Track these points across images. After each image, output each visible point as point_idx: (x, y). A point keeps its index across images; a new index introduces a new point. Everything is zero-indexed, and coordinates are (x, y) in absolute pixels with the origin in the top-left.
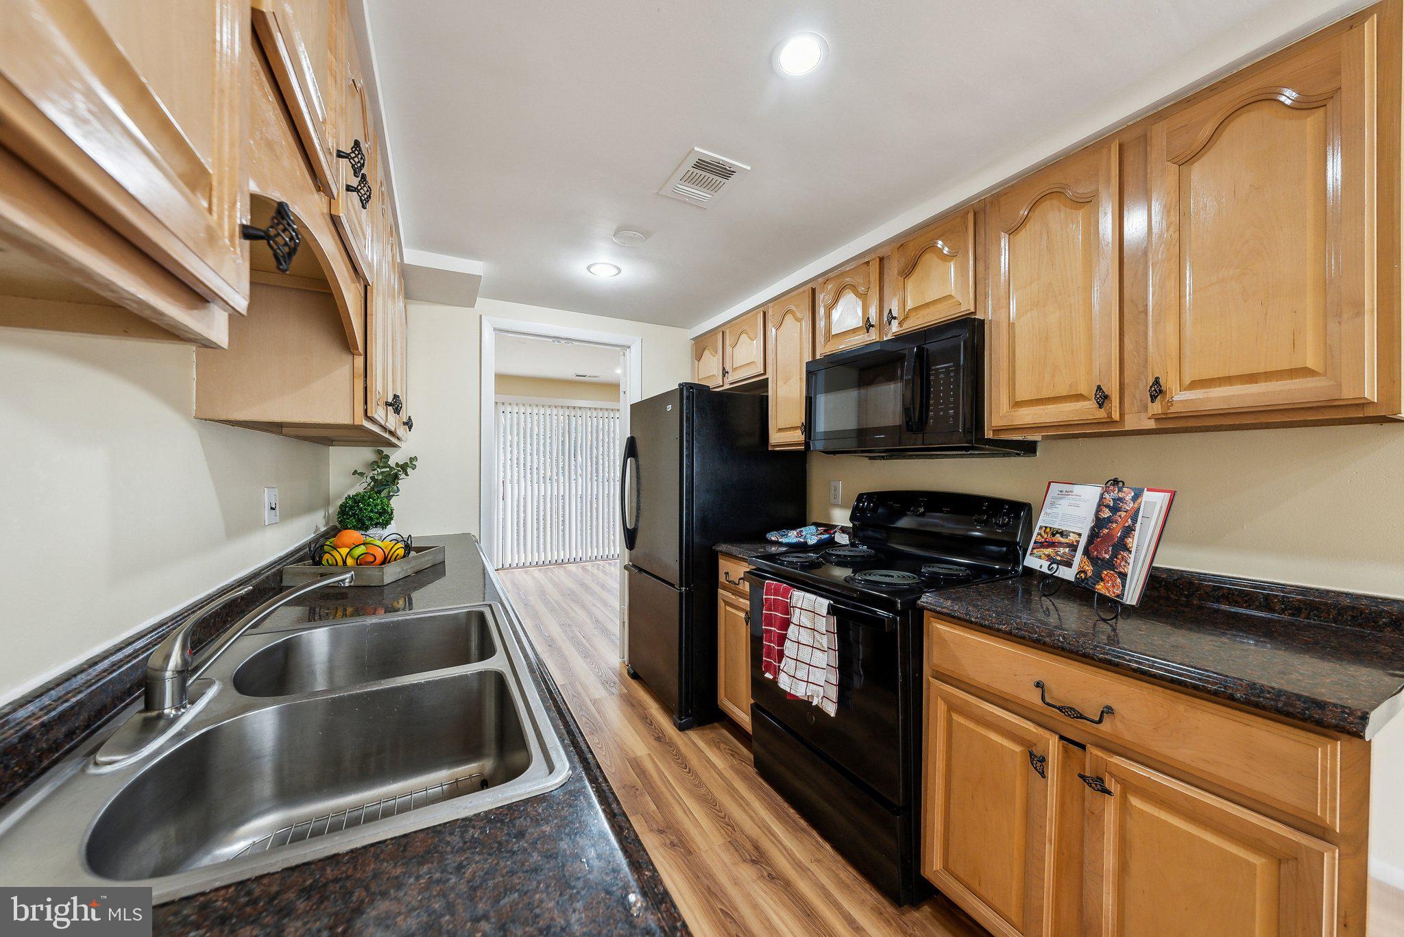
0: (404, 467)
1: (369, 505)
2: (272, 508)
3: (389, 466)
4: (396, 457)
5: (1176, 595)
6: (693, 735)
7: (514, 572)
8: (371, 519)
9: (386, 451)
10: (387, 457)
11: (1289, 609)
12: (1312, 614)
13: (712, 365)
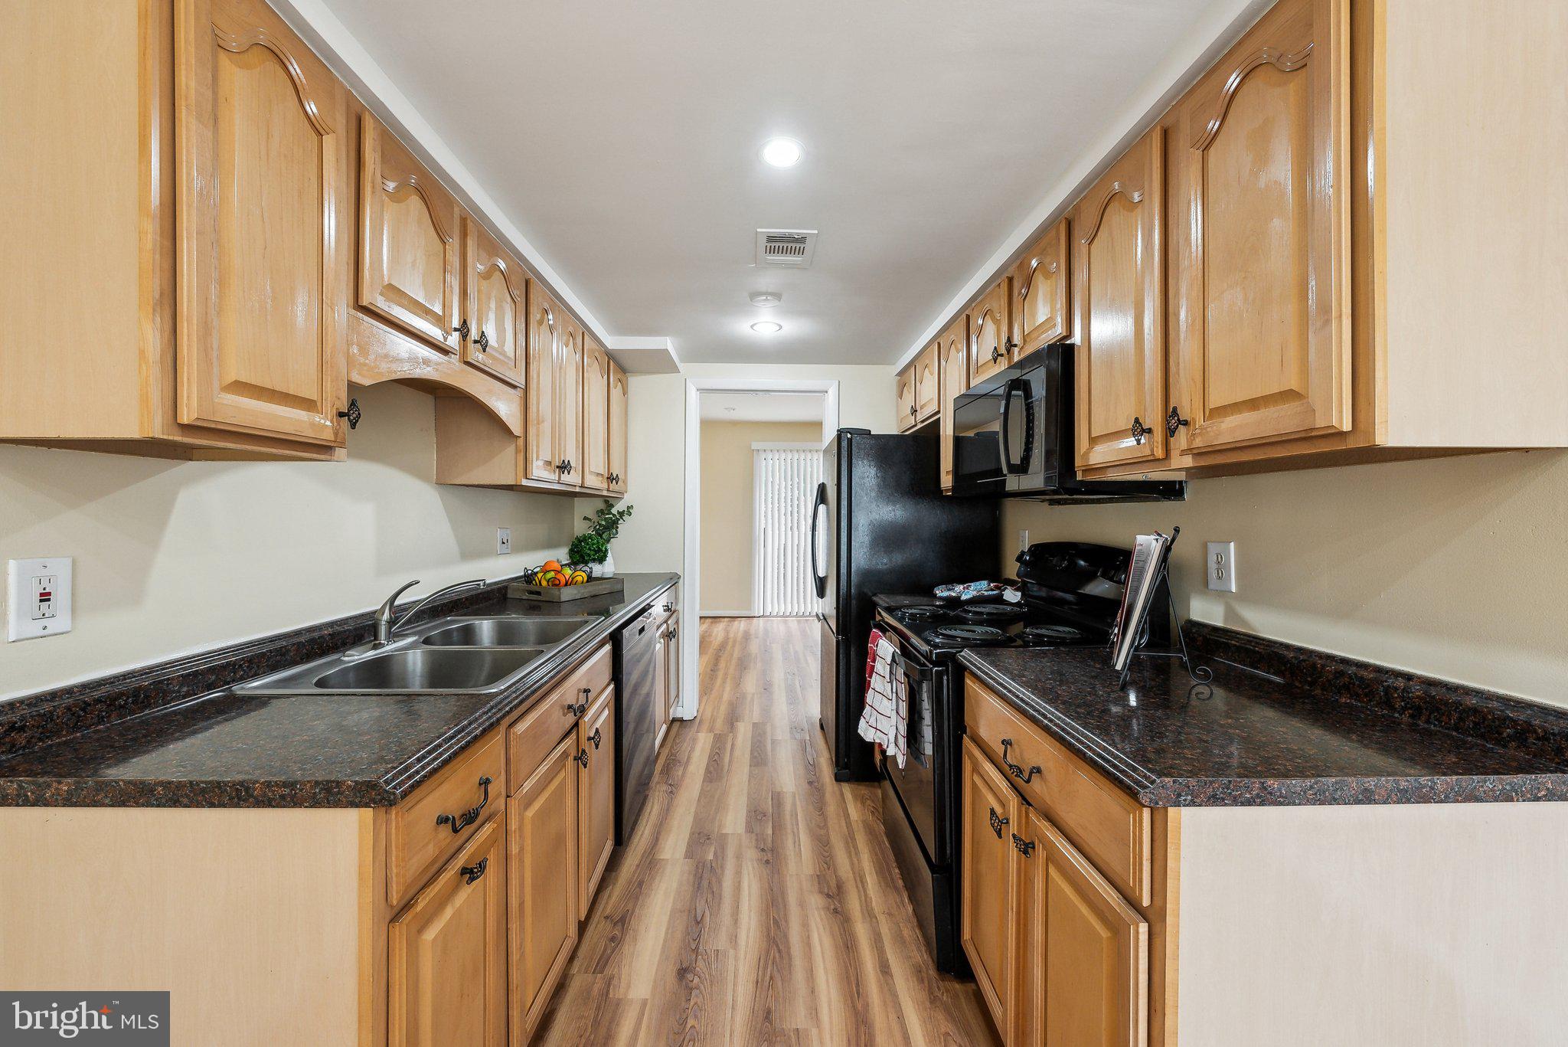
0: (621, 514)
1: (588, 544)
2: (503, 543)
3: (612, 514)
4: (619, 507)
5: (1300, 682)
6: (847, 789)
7: (773, 620)
8: (589, 555)
10: (612, 507)
11: (1410, 709)
12: (1432, 717)
13: (908, 400)
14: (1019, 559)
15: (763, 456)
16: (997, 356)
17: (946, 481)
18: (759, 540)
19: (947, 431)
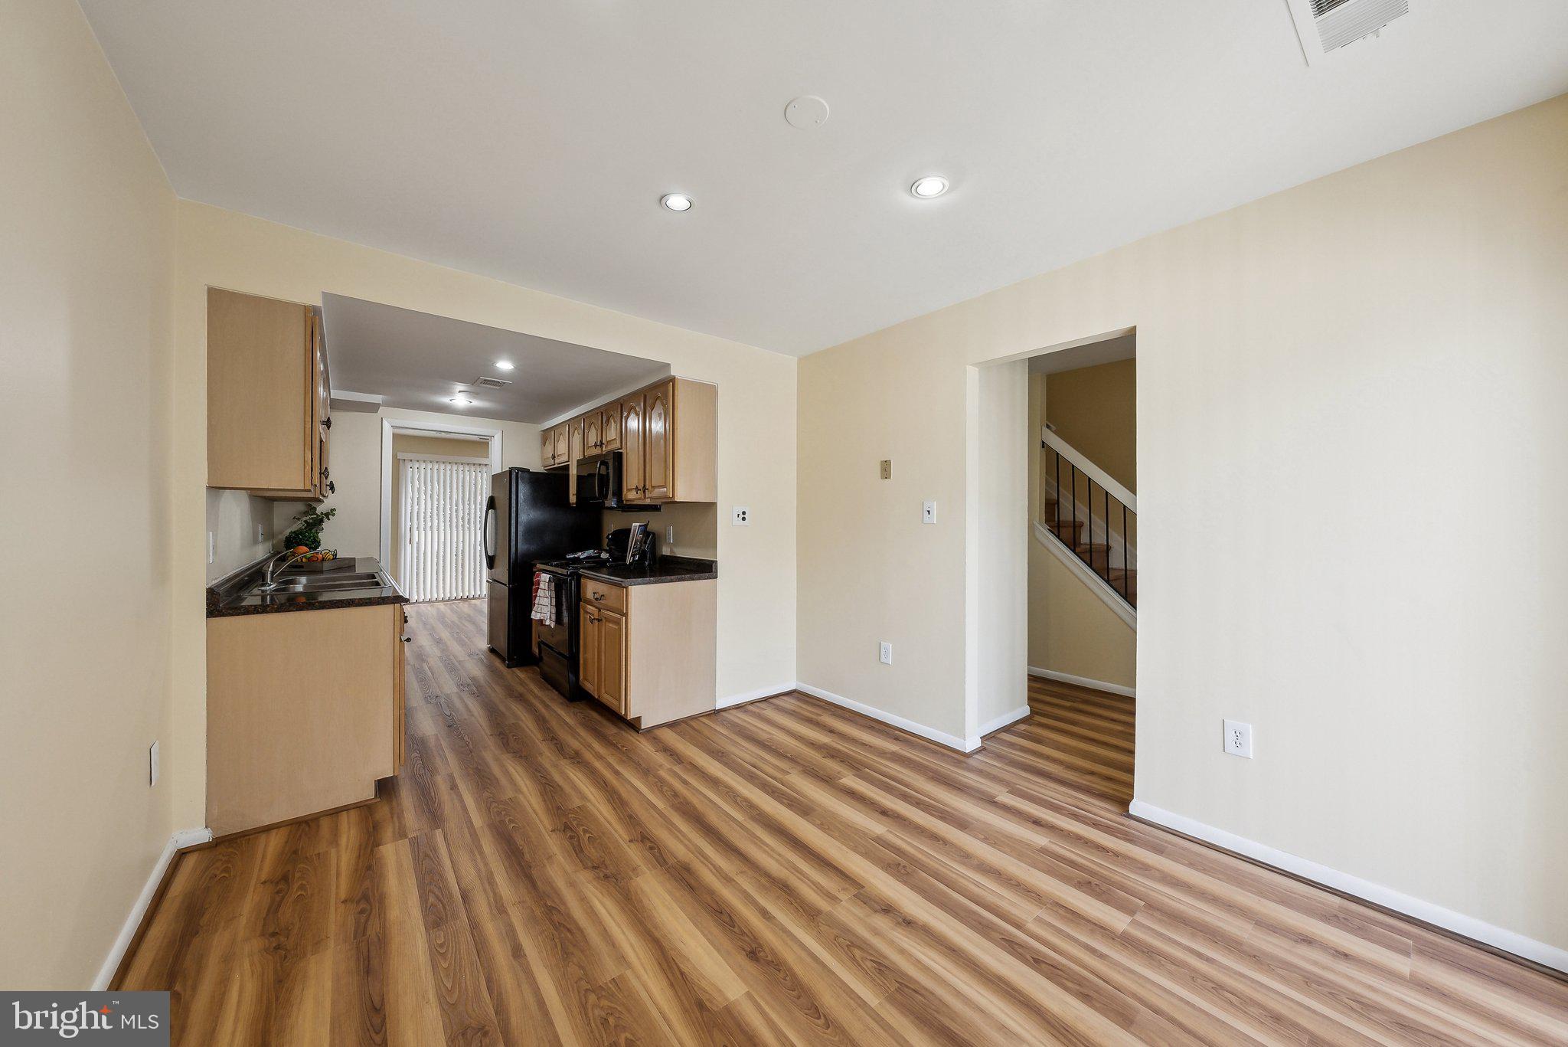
0: (327, 515)
1: (305, 536)
3: (316, 514)
4: (321, 509)
6: (515, 669)
8: (307, 545)
9: (314, 504)
10: (315, 509)
13: (549, 451)
14: (608, 537)
15: (409, 465)
16: (596, 445)
17: (573, 499)
18: (405, 537)
19: (573, 472)
